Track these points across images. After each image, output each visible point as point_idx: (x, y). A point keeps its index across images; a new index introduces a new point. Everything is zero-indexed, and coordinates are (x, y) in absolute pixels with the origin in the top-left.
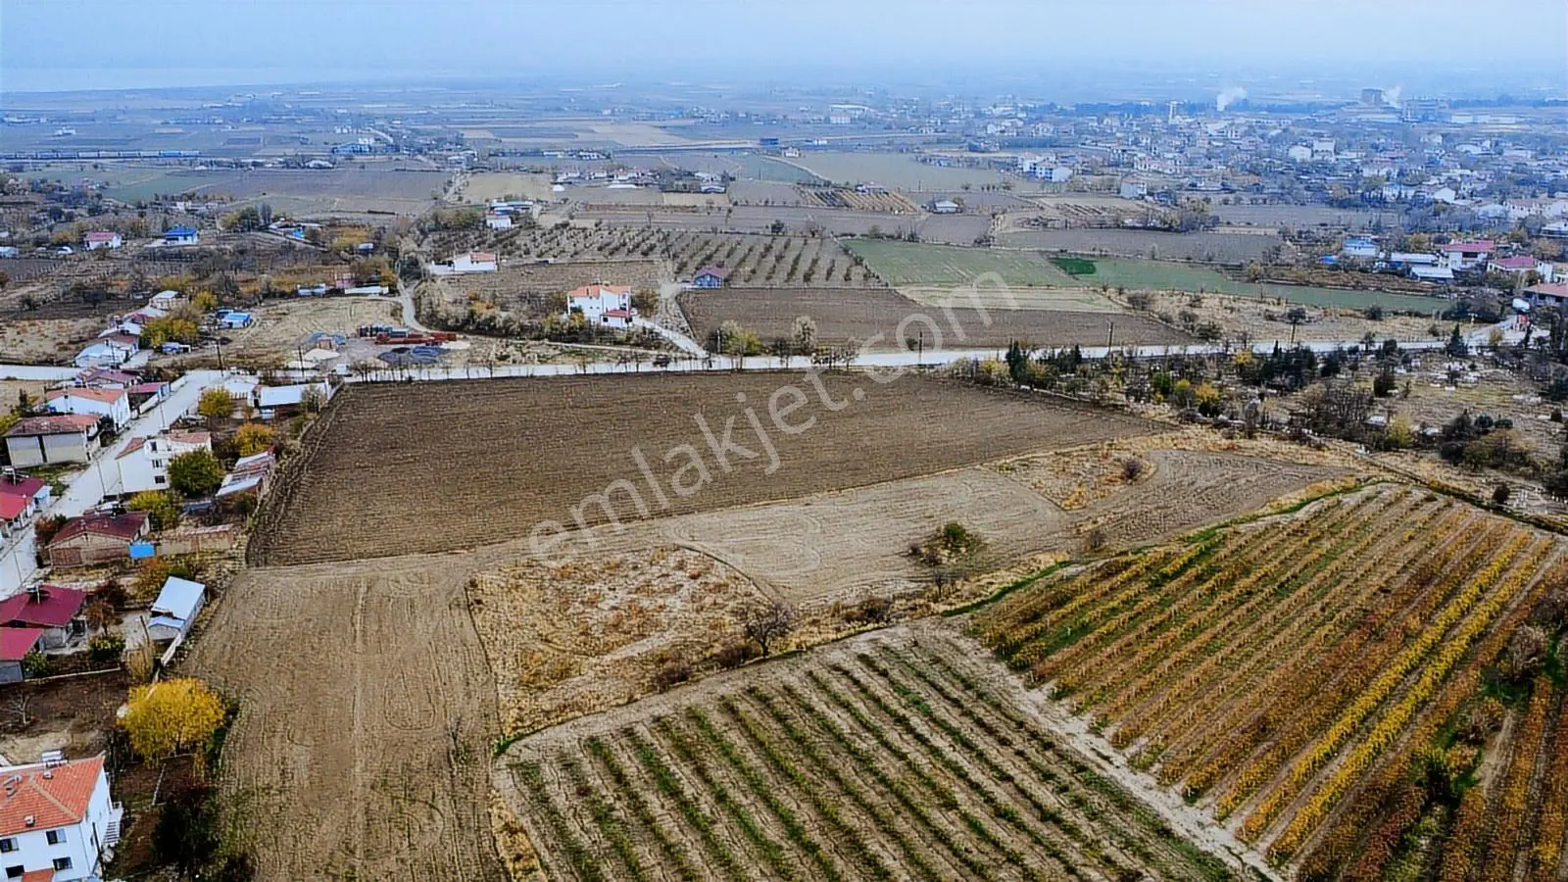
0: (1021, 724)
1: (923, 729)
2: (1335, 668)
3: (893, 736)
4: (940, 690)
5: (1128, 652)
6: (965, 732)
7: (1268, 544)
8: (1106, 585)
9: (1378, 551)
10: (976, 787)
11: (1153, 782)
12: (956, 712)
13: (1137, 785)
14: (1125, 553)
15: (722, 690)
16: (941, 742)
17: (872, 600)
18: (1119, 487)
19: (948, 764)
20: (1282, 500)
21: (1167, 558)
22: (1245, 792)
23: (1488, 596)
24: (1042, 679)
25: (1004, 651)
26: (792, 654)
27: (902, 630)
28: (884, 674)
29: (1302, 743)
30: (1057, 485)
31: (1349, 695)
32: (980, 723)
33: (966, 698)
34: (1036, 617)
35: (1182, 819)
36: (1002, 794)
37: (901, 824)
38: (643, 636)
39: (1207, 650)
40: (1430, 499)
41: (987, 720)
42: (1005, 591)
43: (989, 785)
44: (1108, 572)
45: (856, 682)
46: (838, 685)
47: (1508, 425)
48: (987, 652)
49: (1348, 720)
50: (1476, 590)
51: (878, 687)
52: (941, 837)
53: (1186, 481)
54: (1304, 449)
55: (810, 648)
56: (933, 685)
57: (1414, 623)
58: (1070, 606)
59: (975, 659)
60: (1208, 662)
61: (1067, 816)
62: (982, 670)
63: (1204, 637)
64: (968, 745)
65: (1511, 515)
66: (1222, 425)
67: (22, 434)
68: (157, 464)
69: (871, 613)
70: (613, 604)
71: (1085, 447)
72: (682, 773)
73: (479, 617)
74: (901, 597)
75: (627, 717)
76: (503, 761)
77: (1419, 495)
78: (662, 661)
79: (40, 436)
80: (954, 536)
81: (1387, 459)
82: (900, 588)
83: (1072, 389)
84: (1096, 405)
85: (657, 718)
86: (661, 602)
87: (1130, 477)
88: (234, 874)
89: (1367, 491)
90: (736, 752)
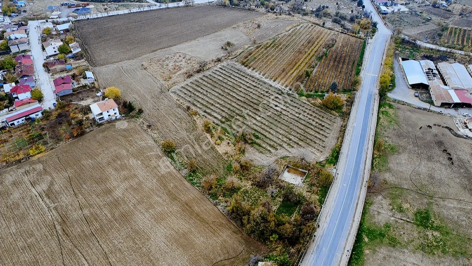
0: (248, 75)
1: (233, 78)
2: (294, 59)
3: (229, 79)
4: (234, 71)
5: (263, 61)
6: (240, 77)
7: (284, 39)
8: (257, 50)
9: (302, 38)
10: (244, 84)
11: (269, 80)
12: (238, 74)
13: (266, 81)
14: (260, 43)
15: (199, 76)
16: (236, 79)
17: (218, 58)
18: (257, 30)
19: (239, 82)
20: (286, 29)
21: (267, 43)
22: (282, 79)
23: (319, 44)
24: (250, 67)
25: (243, 64)
26: (208, 69)
27: (225, 63)
28: (225, 70)
29: (289, 71)
30: (245, 30)
31: (296, 63)
32: (242, 75)
33: (239, 72)
34: (247, 57)
35: (273, 84)
36: (248, 85)
37: (234, 91)
38: (180, 70)
39: (275, 59)
40: (312, 26)
41: (243, 75)
42: (240, 54)
43: (245, 84)
44: (258, 47)
45: (221, 72)
46: (218, 73)
47: (327, 7)
48: (240, 64)
49: (296, 67)
50: (317, 43)
51: (224, 72)
52: (241, 91)
53: (269, 27)
54: (290, 17)
55: (211, 68)
56: (233, 71)
57: (307, 50)
58: (252, 55)
59: (239, 66)
60: (275, 61)
62: (240, 67)
63: (274, 57)
64: (240, 79)
65: (325, 28)
66: (275, 12)
67: (13, 45)
68: (54, 48)
69: (219, 60)
70: (172, 65)
71: (249, 21)
72: (199, 89)
73: (148, 71)
74: (223, 57)
75: (186, 83)
76: (170, 92)
77: (310, 25)
78: (187, 73)
79: (17, 45)
80: (229, 44)
81: (305, 17)
82: (222, 55)
83: (244, 6)
84: (249, 9)
85: (191, 82)
86: (180, 63)
87: (259, 27)
88: (141, 111)
89: (301, 25)
90: (206, 85)
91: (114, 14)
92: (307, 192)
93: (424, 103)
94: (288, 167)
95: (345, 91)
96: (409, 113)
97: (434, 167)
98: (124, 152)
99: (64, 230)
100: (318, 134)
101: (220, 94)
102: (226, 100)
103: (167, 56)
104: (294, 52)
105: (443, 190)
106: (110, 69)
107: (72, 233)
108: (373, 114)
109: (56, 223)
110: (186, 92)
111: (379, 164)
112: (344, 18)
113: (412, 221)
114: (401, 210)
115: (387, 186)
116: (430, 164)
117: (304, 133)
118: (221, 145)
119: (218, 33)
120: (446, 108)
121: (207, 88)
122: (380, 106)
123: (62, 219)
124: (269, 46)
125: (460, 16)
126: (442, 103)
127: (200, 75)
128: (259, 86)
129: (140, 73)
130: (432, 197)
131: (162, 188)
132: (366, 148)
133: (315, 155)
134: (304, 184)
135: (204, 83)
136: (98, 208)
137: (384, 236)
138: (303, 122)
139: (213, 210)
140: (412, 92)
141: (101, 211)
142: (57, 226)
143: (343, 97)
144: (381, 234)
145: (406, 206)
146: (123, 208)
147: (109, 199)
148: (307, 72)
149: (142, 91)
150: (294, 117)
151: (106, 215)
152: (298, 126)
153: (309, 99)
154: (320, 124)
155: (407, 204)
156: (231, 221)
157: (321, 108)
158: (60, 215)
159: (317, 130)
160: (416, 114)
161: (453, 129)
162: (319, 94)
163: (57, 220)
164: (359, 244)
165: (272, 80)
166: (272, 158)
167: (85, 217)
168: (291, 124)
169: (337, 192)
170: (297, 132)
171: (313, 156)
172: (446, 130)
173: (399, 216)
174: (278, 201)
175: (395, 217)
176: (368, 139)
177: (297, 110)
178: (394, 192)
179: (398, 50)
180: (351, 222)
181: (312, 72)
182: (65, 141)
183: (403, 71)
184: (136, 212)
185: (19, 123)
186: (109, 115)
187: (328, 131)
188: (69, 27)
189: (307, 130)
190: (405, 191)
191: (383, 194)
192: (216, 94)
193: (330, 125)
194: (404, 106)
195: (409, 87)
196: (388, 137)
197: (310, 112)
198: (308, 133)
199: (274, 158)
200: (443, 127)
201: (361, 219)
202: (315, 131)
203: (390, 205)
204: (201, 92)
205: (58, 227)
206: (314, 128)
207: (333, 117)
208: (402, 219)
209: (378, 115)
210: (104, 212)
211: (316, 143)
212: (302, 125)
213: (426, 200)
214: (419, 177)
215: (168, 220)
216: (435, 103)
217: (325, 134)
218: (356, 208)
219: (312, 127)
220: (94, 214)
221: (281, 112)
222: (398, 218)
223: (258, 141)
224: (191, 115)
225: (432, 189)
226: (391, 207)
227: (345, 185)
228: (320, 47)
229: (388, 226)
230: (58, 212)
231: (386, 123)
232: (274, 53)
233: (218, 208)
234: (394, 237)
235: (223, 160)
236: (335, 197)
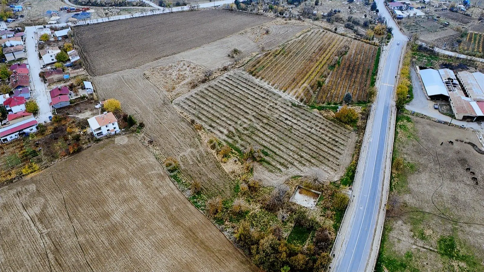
0: (256, 85)
1: (241, 88)
2: (305, 68)
3: (236, 90)
4: (242, 81)
5: (272, 70)
6: (248, 87)
7: (294, 45)
8: (266, 58)
9: (313, 45)
10: (252, 95)
11: (278, 90)
12: (245, 84)
13: (276, 91)
14: (268, 51)
15: (205, 87)
16: (244, 89)
17: (225, 67)
18: (265, 36)
19: (246, 93)
20: (296, 35)
21: (276, 51)
22: (292, 89)
23: (331, 51)
24: (258, 77)
25: (251, 73)
26: (213, 79)
27: (232, 72)
28: (231, 80)
29: (300, 81)
30: (253, 37)
31: (307, 72)
32: (249, 85)
33: (247, 82)
34: (255, 66)
35: (283, 95)
36: (256, 96)
37: (242, 102)
38: (185, 79)
39: (285, 68)
40: (323, 31)
41: (251, 85)
42: (248, 62)
43: (254, 95)
44: (266, 55)
45: (227, 82)
46: (224, 83)
47: (339, 12)
48: (248, 74)
49: (307, 76)
50: (329, 50)
51: (231, 82)
52: (249, 103)
53: (278, 33)
54: (300, 22)
55: (217, 77)
56: (240, 80)
57: (318, 58)
58: (260, 63)
59: (246, 75)
60: (285, 70)
61: (266, 97)
62: (248, 77)
63: (284, 66)
64: (249, 89)
65: (337, 33)
66: (284, 17)
67: (8, 53)
68: (51, 56)
69: (225, 69)
70: (175, 74)
71: (257, 26)
72: (204, 101)
73: (150, 81)
74: (229, 65)
75: (190, 94)
76: (173, 104)
77: (321, 30)
78: (191, 83)
79: (13, 53)
80: (235, 51)
81: (316, 22)
82: (228, 64)
83: (251, 10)
84: (257, 14)
85: (196, 93)
86: (184, 72)
87: (267, 33)
88: (142, 125)
89: (312, 31)
90: (212, 96)
91: (115, 19)
92: (321, 216)
93: (444, 116)
94: (299, 188)
95: (359, 103)
96: (428, 127)
97: (457, 188)
98: (123, 171)
99: (56, 260)
100: (331, 150)
101: (226, 106)
103: (170, 65)
104: (305, 60)
105: (468, 214)
106: (110, 79)
107: (65, 263)
108: (390, 128)
109: (48, 251)
110: (190, 104)
111: (398, 184)
112: (357, 23)
113: (436, 250)
114: (423, 237)
115: (407, 209)
116: (453, 185)
117: (317, 150)
118: (228, 163)
119: (224, 40)
120: (468, 121)
121: (213, 99)
122: (397, 121)
123: (55, 246)
124: (279, 54)
125: (480, 21)
126: (464, 116)
127: (206, 85)
128: (268, 97)
129: (142, 83)
130: (456, 222)
131: (164, 211)
132: (384, 166)
133: (328, 174)
134: (318, 207)
135: (210, 94)
136: (94, 234)
137: (405, 267)
138: (315, 137)
139: (219, 236)
140: (432, 104)
141: (97, 237)
142: (49, 255)
143: (358, 110)
144: (402, 265)
145: (428, 232)
146: (122, 234)
147: (107, 224)
148: (319, 83)
149: (143, 103)
150: (305, 132)
151: (103, 242)
152: (309, 142)
153: (321, 111)
154: (334, 140)
155: (429, 230)
156: (239, 250)
157: (335, 122)
158: (53, 242)
159: (331, 146)
160: (436, 128)
161: (476, 145)
162: (332, 107)
163: (50, 249)
165: (282, 91)
166: (282, 178)
167: (80, 245)
168: (302, 140)
169: (353, 216)
170: (309, 148)
171: (326, 176)
172: (469, 146)
173: (421, 243)
174: (289, 226)
175: (417, 245)
176: (385, 157)
177: (308, 124)
178: (415, 217)
179: (415, 58)
180: (369, 251)
181: (324, 81)
182: (61, 159)
183: (421, 80)
184: (136, 239)
185: (12, 139)
186: (108, 130)
187: (342, 147)
188: (68, 33)
189: (319, 146)
190: (427, 215)
191: (404, 218)
192: (223, 107)
193: (344, 140)
194: (424, 120)
195: (428, 98)
196: (406, 154)
197: (323, 127)
198: (321, 150)
199: (284, 178)
200: (465, 143)
201: (380, 247)
202: (328, 148)
203: (411, 231)
204: (207, 103)
205: (51, 256)
206: (327, 144)
207: (348, 131)
208: (424, 248)
209: (395, 130)
210: (101, 239)
211: (329, 161)
212: (314, 141)
213: (450, 226)
214: (442, 199)
215: (170, 248)
216: (456, 116)
217: (339, 150)
218: (375, 235)
219: (325, 143)
220: (90, 241)
221: (292, 126)
222: (421, 247)
223: (267, 158)
224: (196, 129)
225: (456, 213)
226: (412, 234)
227: (361, 208)
228: (332, 54)
229: (409, 255)
230: (51, 239)
231: (404, 139)
232: (283, 61)
233: (224, 235)
234: (417, 268)
235: (230, 179)
236: (351, 222)
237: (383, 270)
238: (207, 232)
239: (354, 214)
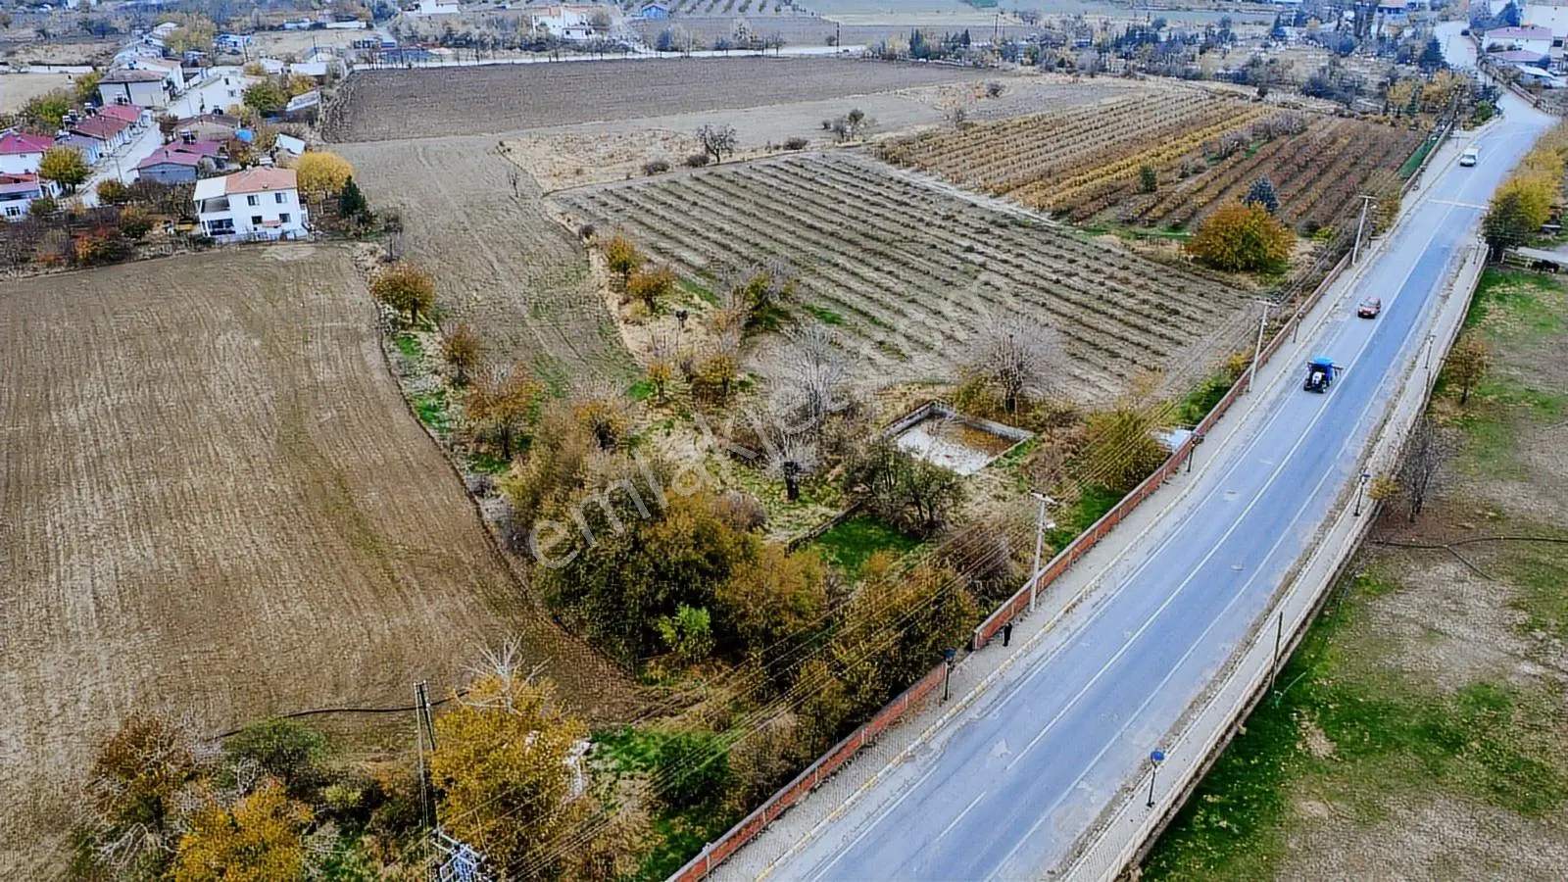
0: (891, 179)
1: (826, 182)
2: (1106, 154)
3: (807, 184)
4: (839, 171)
5: (968, 154)
6: (853, 182)
10: (858, 197)
11: (971, 193)
12: (849, 177)
13: (961, 194)
15: (690, 174)
17: (794, 141)
18: (984, 100)
19: (842, 192)
22: (1028, 193)
24: (909, 165)
25: (884, 158)
26: (736, 162)
27: (814, 153)
28: (802, 166)
32: (863, 179)
35: (987, 203)
36: (875, 199)
37: (809, 208)
38: (631, 160)
41: (868, 178)
43: (866, 196)
44: (965, 127)
45: (783, 170)
46: (770, 171)
48: (875, 159)
49: (1104, 170)
51: (798, 171)
53: (1035, 96)
54: (1131, 81)
55: (750, 160)
56: (835, 169)
57: (1169, 139)
59: (865, 161)
62: (868, 164)
64: (853, 186)
66: (1073, 71)
68: (232, 94)
69: (793, 146)
73: (510, 155)
75: (627, 184)
76: (547, 198)
78: (647, 168)
79: (126, 84)
80: (855, 116)
87: (994, 95)
88: (394, 228)
89: (1167, 96)
92: (997, 497)
94: (934, 416)
100: (1136, 332)
101: (743, 212)
102: (759, 226)
106: (381, 148)
108: (1447, 297)
115: (1502, 531)
118: (652, 326)
121: (702, 197)
122: (1487, 281)
127: (698, 172)
128: (922, 204)
132: (1391, 388)
133: (1096, 391)
134: (995, 470)
135: (699, 186)
138: (1074, 296)
139: (452, 509)
144: (1431, 732)
150: (1038, 283)
152: (1044, 305)
153: (1131, 242)
154: (1160, 307)
157: (1182, 267)
159: (1140, 322)
164: (1265, 758)
165: (987, 194)
166: (868, 381)
169: (1174, 518)
174: (815, 515)
176: (1407, 364)
180: (1231, 647)
187: (1194, 328)
193: (1211, 312)
197: (1123, 275)
198: (1089, 327)
199: (873, 383)
202: (1127, 324)
203: (1515, 606)
206: (1126, 313)
207: (1235, 291)
209: (1474, 304)
212: (1067, 304)
217: (1176, 335)
219: (1117, 312)
221: (983, 266)
224: (585, 249)
226: (1522, 617)
227: (1229, 497)
229: (1488, 699)
231: (1513, 326)
233: (478, 509)
234: (1536, 760)
235: (628, 365)
236: (1158, 533)
237: (1300, 738)
238: (407, 493)
239: (1183, 509)
